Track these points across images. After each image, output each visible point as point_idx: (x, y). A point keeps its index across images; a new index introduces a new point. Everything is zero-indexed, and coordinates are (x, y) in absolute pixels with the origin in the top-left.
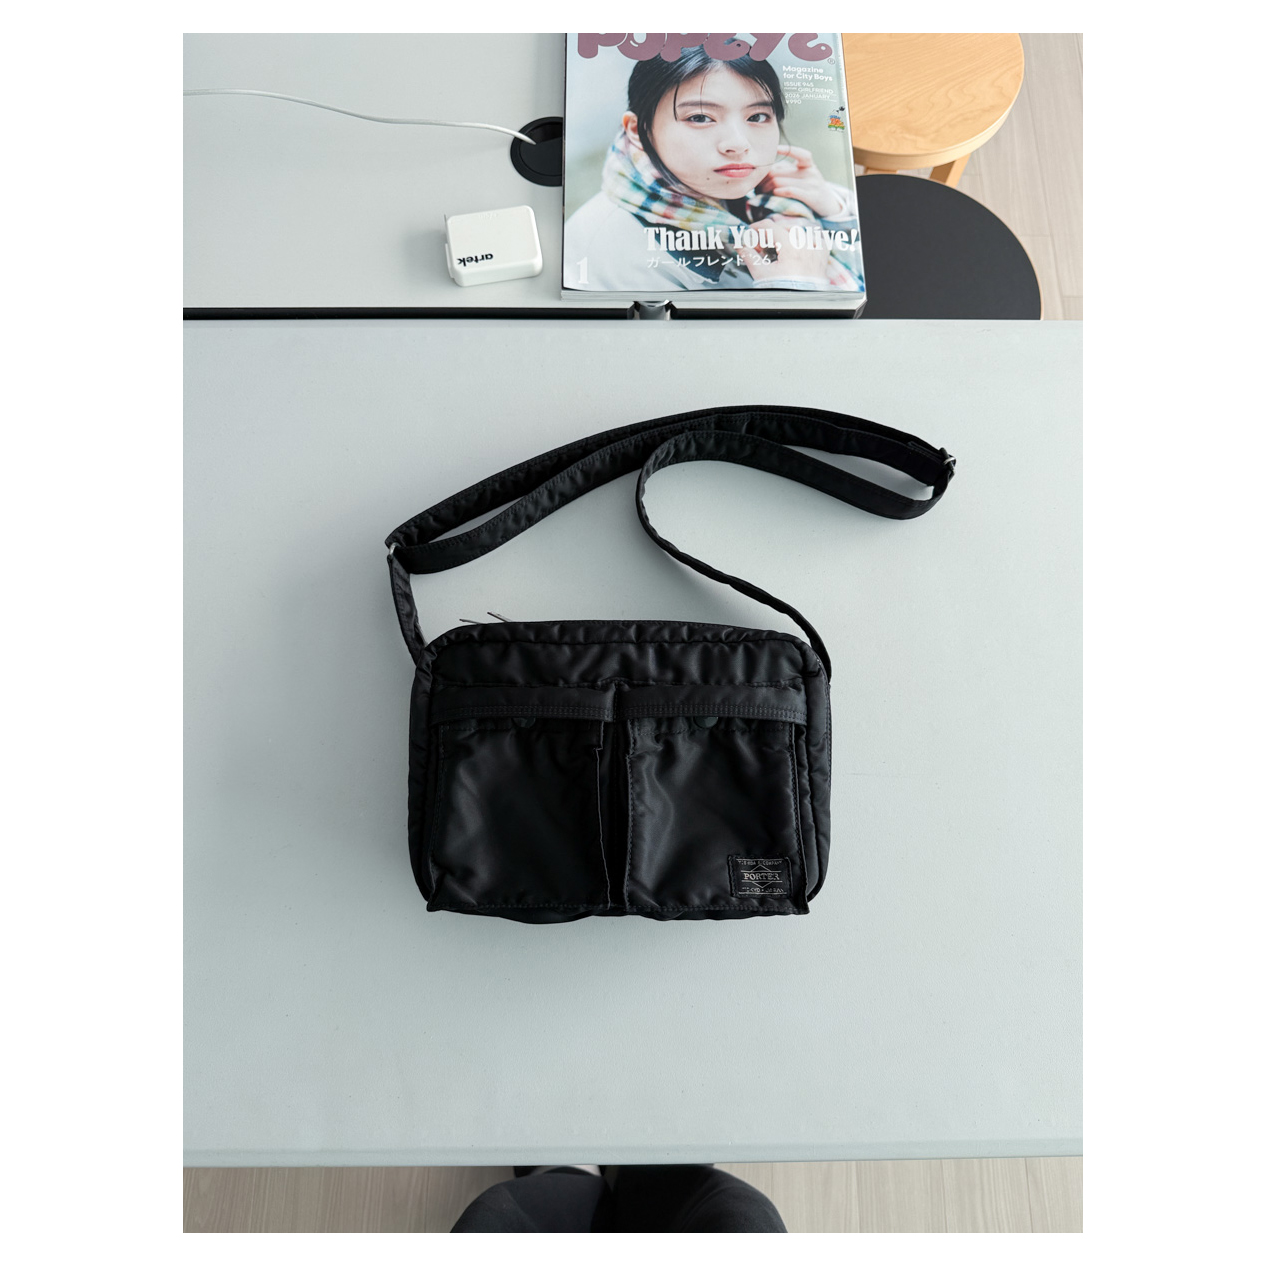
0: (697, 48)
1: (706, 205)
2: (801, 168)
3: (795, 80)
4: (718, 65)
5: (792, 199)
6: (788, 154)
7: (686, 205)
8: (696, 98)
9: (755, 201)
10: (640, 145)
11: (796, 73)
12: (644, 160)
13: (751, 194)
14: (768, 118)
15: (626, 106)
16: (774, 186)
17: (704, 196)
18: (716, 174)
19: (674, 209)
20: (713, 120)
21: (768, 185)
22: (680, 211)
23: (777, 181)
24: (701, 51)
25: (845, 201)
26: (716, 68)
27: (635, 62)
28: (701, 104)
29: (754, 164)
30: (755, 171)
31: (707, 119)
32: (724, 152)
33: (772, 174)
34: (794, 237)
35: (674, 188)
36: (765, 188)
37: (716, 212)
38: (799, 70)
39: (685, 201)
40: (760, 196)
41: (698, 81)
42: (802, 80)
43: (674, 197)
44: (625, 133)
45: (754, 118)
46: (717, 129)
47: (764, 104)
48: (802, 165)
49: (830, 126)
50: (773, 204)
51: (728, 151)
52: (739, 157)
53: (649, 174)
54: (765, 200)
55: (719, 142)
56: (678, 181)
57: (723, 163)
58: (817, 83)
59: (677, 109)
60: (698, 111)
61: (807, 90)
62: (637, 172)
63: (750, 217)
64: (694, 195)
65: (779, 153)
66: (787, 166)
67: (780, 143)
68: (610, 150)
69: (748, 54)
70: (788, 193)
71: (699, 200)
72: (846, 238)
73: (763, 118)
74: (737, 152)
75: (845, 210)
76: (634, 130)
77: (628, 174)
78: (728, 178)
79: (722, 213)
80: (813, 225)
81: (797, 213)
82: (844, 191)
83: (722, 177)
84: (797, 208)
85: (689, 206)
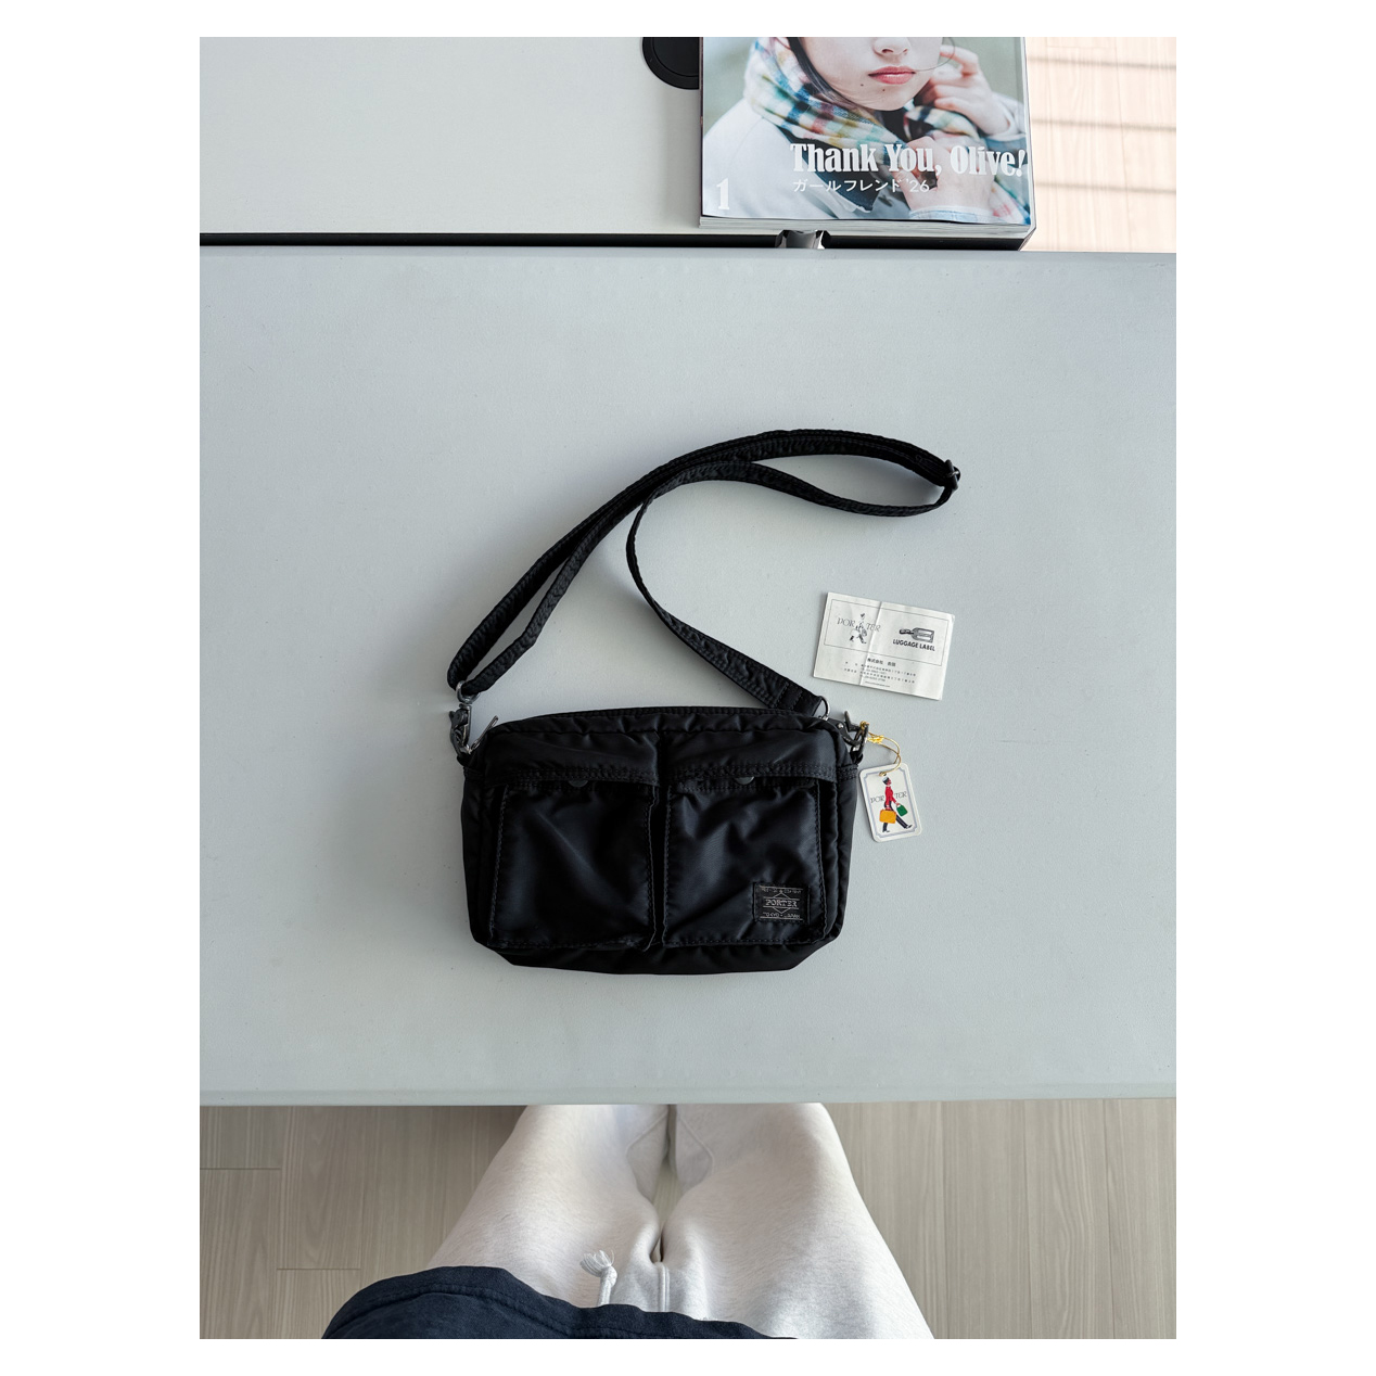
1: (860, 118)
2: (966, 75)
5: (954, 112)
6: (951, 57)
7: (837, 117)
9: (914, 114)
12: (790, 60)
13: (909, 105)
16: (936, 97)
17: (857, 106)
18: (870, 79)
19: (823, 121)
21: (928, 95)
22: (831, 123)
23: (939, 89)
25: (1013, 115)
29: (914, 68)
30: (914, 78)
32: (880, 51)
33: (934, 81)
34: (957, 159)
35: (824, 96)
36: (926, 98)
37: (871, 126)
39: (836, 112)
40: (919, 108)
43: (824, 106)
48: (967, 71)
50: (934, 118)
51: (885, 51)
52: (897, 59)
53: (796, 79)
54: (925, 113)
55: (875, 40)
56: (829, 87)
57: (879, 65)
62: (783, 76)
63: (908, 133)
64: (846, 105)
65: (941, 55)
66: (949, 72)
67: (943, 43)
68: (753, 48)
70: (951, 106)
71: (852, 111)
72: (1012, 161)
74: (895, 53)
75: (1013, 127)
77: (772, 78)
78: (884, 85)
79: (877, 127)
80: (976, 145)
81: (960, 129)
82: (1013, 103)
83: (877, 84)
84: (960, 124)
85: (841, 118)
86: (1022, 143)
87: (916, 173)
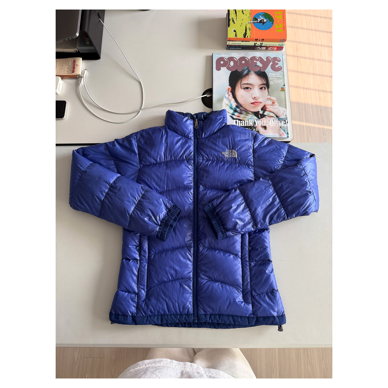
0: (247, 67)
1: (249, 113)
2: (273, 103)
3: (272, 77)
4: (252, 72)
5: (271, 112)
6: (270, 99)
7: (243, 113)
8: (246, 82)
9: (261, 112)
10: (232, 96)
11: (273, 75)
12: (233, 100)
13: (260, 110)
14: (265, 88)
15: (228, 85)
16: (266, 108)
17: (248, 111)
18: (251, 104)
19: (240, 114)
20: (251, 89)
21: (265, 107)
22: (242, 115)
23: (267, 106)
24: (248, 69)
25: (284, 112)
26: (252, 73)
27: (231, 72)
28: (248, 84)
29: (261, 102)
30: (261, 104)
31: (249, 88)
32: (253, 98)
33: (266, 105)
34: (270, 122)
35: (241, 108)
36: (264, 109)
37: (251, 115)
38: (274, 74)
39: (243, 112)
40: (263, 111)
41: (247, 77)
42: (274, 77)
43: (241, 111)
44: (228, 93)
45: (261, 88)
46: (252, 91)
47: (264, 84)
48: (273, 102)
49: (281, 91)
50: (266, 113)
51: (254, 98)
52: (257, 100)
53: (234, 105)
54: (264, 112)
55: (252, 95)
56: (242, 106)
57: (253, 101)
58: (278, 78)
59: (242, 85)
60: (247, 86)
61: (275, 80)
62: (231, 104)
63: (260, 117)
64: (246, 110)
65: (268, 98)
66: (270, 102)
67: (268, 96)
68: (224, 97)
69: (260, 70)
70: (270, 110)
71: (247, 112)
72: (284, 123)
73: (264, 88)
74: (257, 98)
75: (284, 115)
76: (230, 92)
77: (229, 105)
78: (254, 106)
79: (253, 116)
80: (276, 119)
81: (272, 116)
82: (284, 109)
83: (253, 105)
84: (272, 114)
85: (244, 114)
86: (287, 118)
87: (262, 126)
